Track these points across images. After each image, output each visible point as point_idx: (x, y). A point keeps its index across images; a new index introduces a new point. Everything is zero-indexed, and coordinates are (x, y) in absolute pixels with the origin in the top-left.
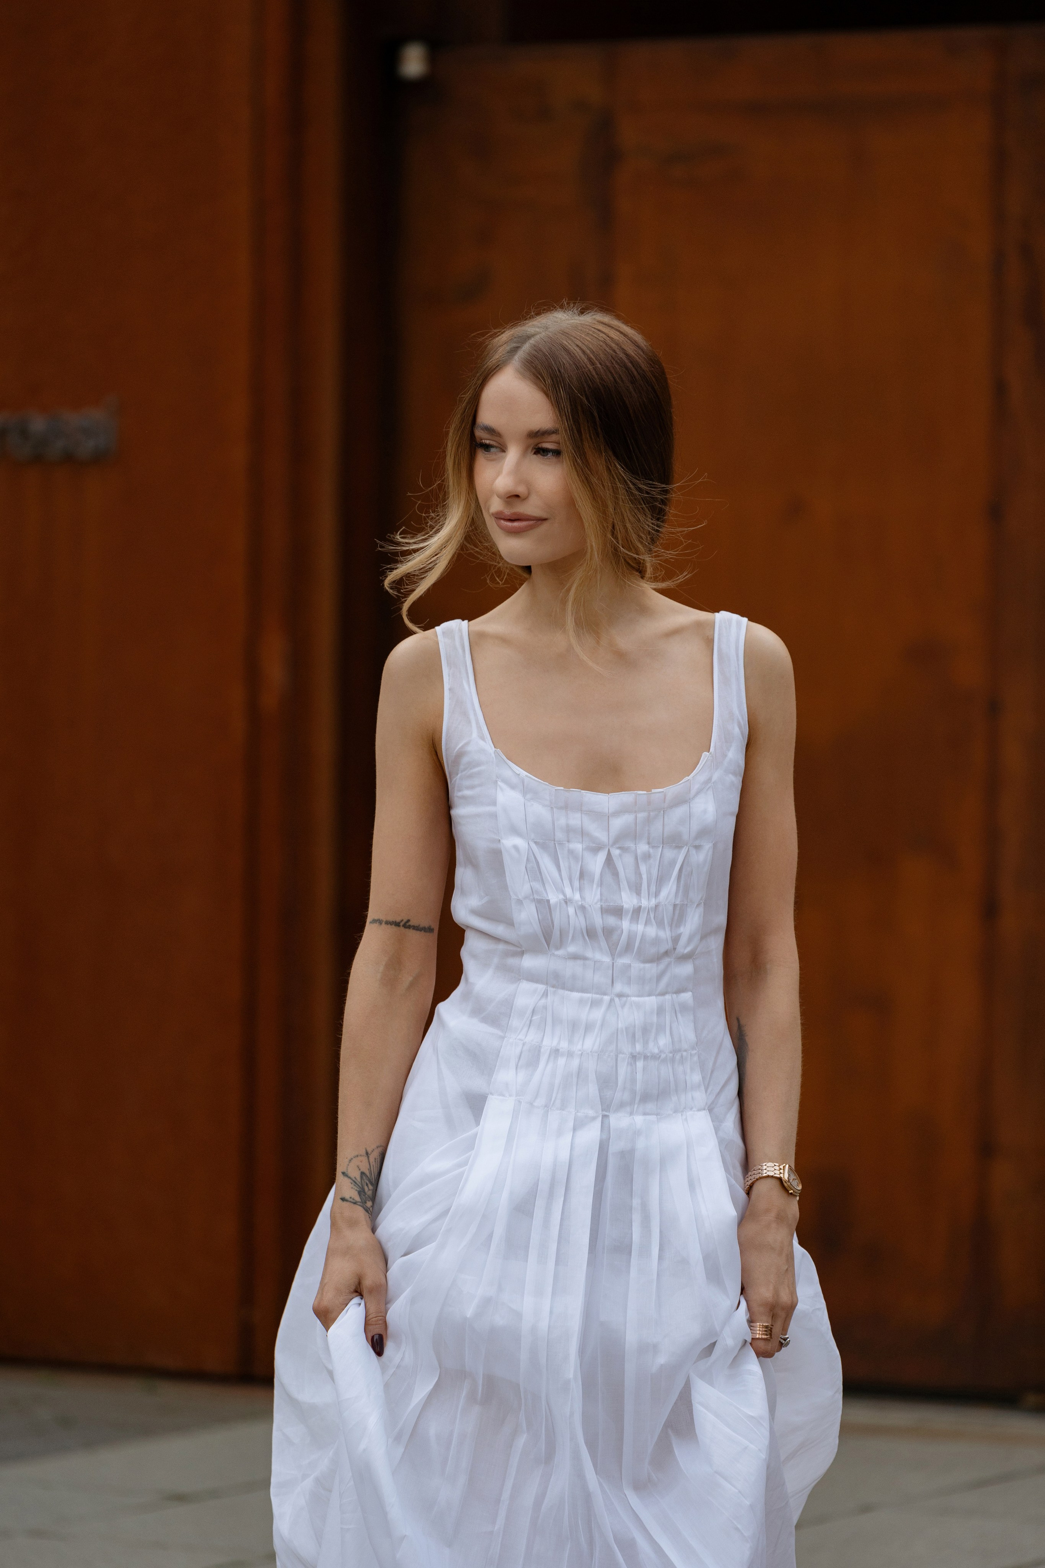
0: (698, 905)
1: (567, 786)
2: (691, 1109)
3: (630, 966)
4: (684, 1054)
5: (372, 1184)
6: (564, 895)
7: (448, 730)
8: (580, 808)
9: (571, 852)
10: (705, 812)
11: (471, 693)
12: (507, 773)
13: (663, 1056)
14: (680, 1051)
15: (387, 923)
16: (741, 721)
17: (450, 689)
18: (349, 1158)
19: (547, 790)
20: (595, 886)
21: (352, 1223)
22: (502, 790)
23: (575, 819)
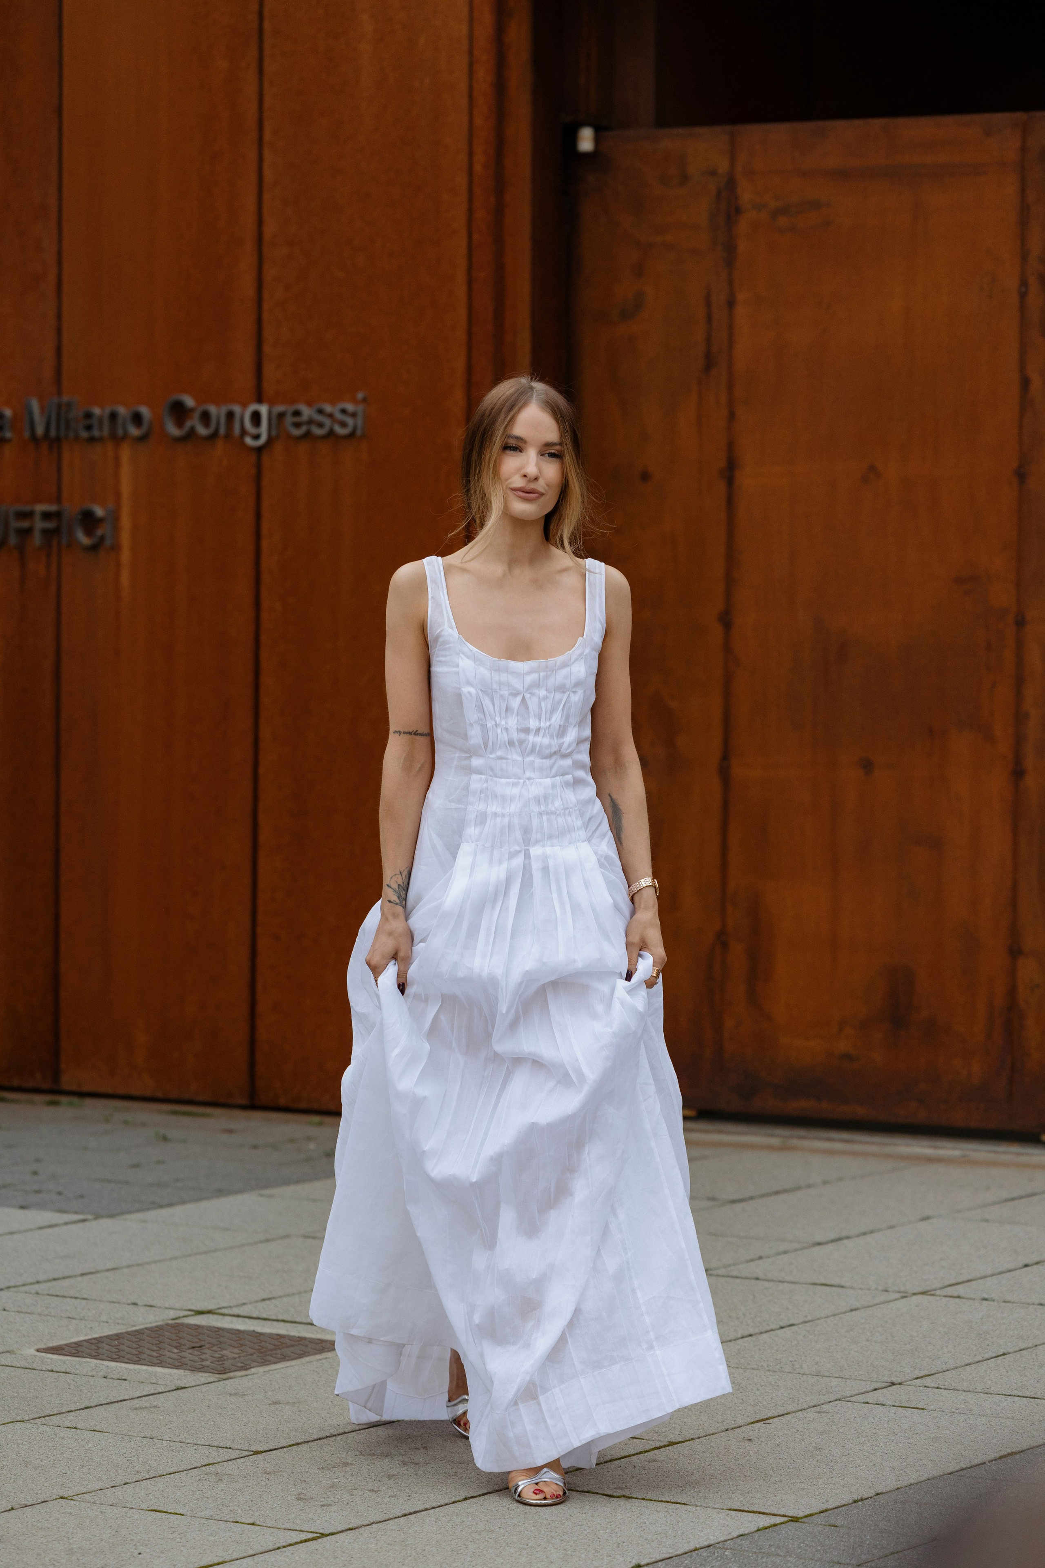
0: (574, 726)
1: (500, 658)
2: (579, 841)
3: (534, 761)
4: (571, 810)
5: (404, 890)
6: (496, 722)
7: (431, 622)
8: (507, 670)
9: (501, 696)
10: (579, 672)
11: (445, 599)
12: (466, 649)
13: (558, 812)
14: (568, 808)
15: (404, 733)
16: (602, 620)
17: (432, 598)
18: (390, 876)
19: (488, 659)
20: (514, 716)
21: (395, 916)
22: (462, 658)
23: (504, 677)
